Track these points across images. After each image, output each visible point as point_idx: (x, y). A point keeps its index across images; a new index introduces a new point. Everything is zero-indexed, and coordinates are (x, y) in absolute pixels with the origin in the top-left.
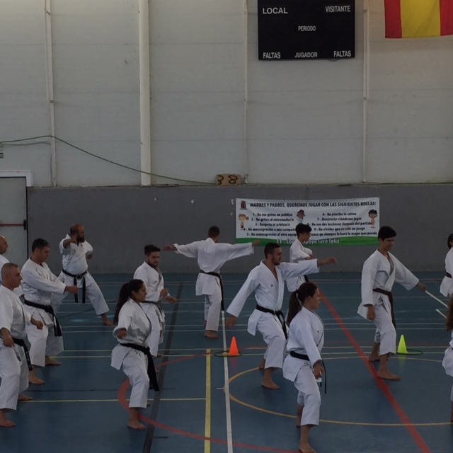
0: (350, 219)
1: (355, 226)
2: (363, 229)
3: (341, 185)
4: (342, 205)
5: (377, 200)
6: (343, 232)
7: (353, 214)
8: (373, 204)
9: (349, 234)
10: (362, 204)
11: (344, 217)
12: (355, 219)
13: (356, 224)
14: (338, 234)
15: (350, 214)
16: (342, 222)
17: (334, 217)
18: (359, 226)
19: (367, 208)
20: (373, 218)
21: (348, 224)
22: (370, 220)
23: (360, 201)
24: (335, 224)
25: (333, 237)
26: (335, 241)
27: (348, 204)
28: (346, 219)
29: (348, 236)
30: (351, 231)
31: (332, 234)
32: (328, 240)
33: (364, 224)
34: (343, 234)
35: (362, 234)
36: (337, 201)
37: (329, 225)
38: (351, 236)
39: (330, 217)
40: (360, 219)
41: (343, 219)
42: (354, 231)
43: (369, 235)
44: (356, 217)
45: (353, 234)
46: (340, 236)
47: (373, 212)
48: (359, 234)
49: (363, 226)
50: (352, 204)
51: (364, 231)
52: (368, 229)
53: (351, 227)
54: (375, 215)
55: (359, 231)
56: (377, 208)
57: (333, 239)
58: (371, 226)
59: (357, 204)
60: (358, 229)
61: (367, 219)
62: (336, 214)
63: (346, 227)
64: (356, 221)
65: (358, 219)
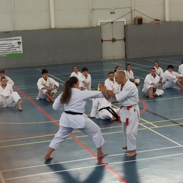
0: (10, 46)
1: (12, 49)
2: (16, 50)
3: (5, 32)
4: (6, 40)
5: (20, 38)
6: (7, 51)
7: (11, 44)
8: (19, 39)
9: (10, 52)
10: (14, 39)
11: (7, 45)
12: (12, 46)
13: (13, 48)
14: (6, 52)
15: (10, 44)
16: (7, 47)
17: (3, 45)
18: (14, 49)
19: (17, 41)
20: (19, 45)
21: (9, 48)
22: (18, 46)
23: (14, 38)
24: (4, 49)
25: (4, 54)
26: (5, 56)
27: (9, 40)
28: (8, 46)
29: (10, 53)
30: (11, 51)
31: (3, 53)
32: (2, 55)
33: (16, 48)
34: (8, 52)
35: (15, 52)
36: (4, 39)
37: (2, 49)
38: (11, 53)
39: (2, 46)
40: (14, 46)
41: (7, 46)
42: (12, 51)
43: (18, 52)
44: (12, 45)
45: (12, 52)
46: (7, 53)
47: (19, 43)
48: (14, 52)
49: (15, 49)
50: (10, 40)
51: (16, 51)
52: (18, 50)
53: (11, 49)
54: (20, 44)
55: (14, 51)
56: (21, 41)
57: (4, 55)
58: (19, 48)
59: (12, 40)
60: (14, 50)
61: (17, 45)
62: (4, 44)
63: (9, 49)
64: (13, 47)
65: (13, 46)
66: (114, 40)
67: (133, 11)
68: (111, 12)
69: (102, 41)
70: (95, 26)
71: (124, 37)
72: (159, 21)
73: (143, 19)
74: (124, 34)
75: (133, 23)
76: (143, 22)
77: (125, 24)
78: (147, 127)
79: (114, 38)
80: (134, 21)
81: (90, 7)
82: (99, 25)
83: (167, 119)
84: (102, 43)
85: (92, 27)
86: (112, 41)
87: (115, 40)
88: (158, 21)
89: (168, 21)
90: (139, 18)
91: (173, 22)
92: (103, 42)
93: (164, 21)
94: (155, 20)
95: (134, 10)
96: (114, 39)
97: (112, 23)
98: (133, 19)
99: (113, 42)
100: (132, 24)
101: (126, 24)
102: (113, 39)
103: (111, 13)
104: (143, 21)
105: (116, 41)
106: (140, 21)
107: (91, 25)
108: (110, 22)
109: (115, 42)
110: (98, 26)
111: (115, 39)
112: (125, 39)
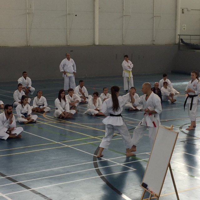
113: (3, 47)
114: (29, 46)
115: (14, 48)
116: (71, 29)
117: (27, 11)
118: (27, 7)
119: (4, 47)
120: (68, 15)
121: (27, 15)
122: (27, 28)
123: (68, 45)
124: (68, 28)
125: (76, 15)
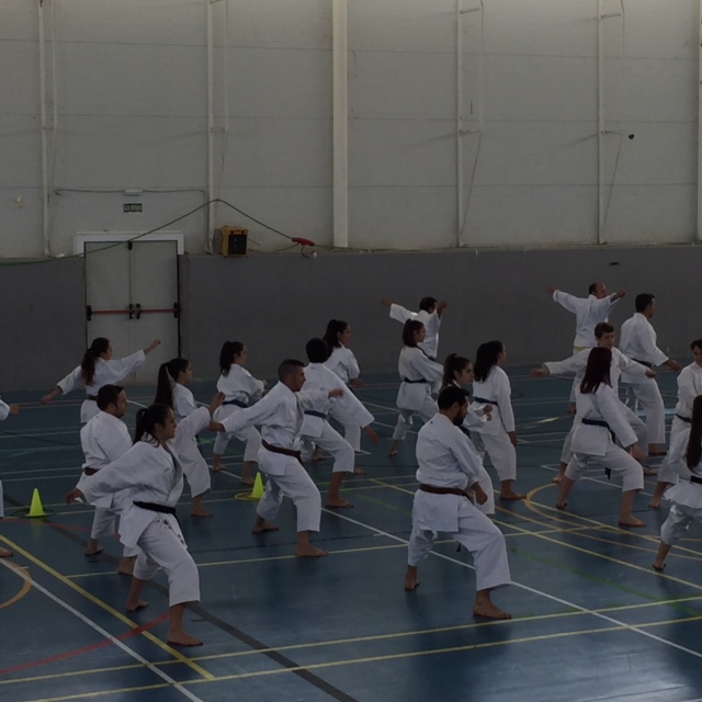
66: (134, 312)
67: (211, 204)
68: (126, 205)
69: (89, 312)
70: (63, 255)
71: (176, 301)
72: (312, 244)
73: (249, 237)
74: (176, 290)
75: (211, 251)
76: (248, 247)
77: (181, 252)
78: (170, 680)
79: (134, 303)
80: (213, 242)
81: (45, 183)
82: (80, 250)
83: (257, 645)
84: (89, 319)
85: (52, 259)
86: (128, 315)
87: (141, 312)
88: (307, 246)
89: (346, 246)
90: (232, 232)
91: (361, 252)
92: (92, 316)
93: (331, 247)
94: (294, 240)
95: (218, 200)
96: (134, 308)
97: (130, 245)
98: (211, 236)
99: (131, 318)
100: (208, 253)
101: (186, 253)
102: (131, 306)
103: (129, 208)
104: (248, 242)
105: (142, 315)
106: (237, 242)
107: (47, 251)
108: (121, 242)
109: (138, 317)
110: (77, 256)
111: (138, 306)
112: (177, 310)
113: (373, 250)
114: (464, 247)
115: (411, 255)
116: (612, 185)
117: (460, 126)
118: (460, 111)
119: (379, 250)
120: (602, 138)
121: (460, 140)
122: (457, 186)
123: (602, 241)
124: (601, 184)
125: (631, 137)
